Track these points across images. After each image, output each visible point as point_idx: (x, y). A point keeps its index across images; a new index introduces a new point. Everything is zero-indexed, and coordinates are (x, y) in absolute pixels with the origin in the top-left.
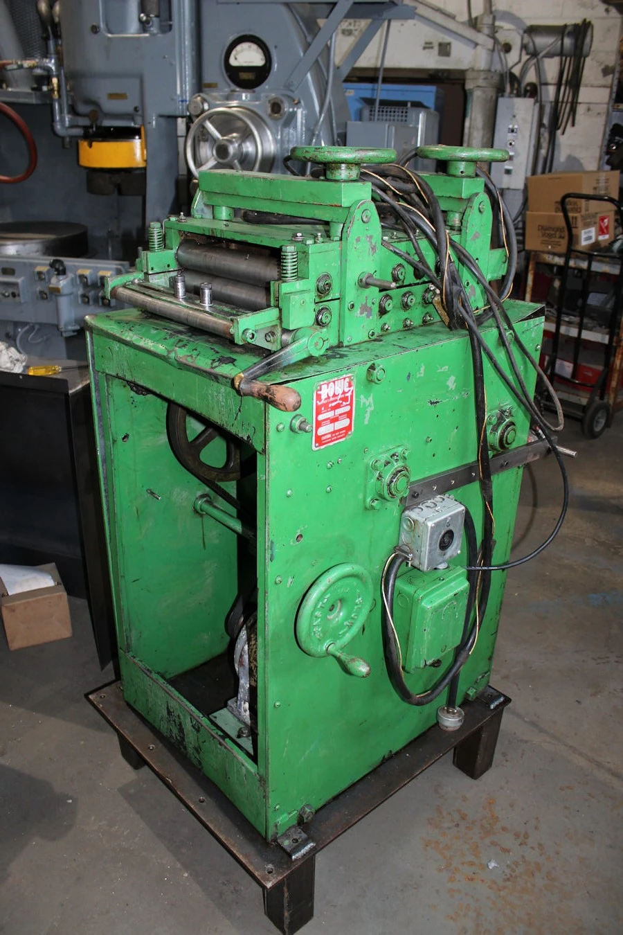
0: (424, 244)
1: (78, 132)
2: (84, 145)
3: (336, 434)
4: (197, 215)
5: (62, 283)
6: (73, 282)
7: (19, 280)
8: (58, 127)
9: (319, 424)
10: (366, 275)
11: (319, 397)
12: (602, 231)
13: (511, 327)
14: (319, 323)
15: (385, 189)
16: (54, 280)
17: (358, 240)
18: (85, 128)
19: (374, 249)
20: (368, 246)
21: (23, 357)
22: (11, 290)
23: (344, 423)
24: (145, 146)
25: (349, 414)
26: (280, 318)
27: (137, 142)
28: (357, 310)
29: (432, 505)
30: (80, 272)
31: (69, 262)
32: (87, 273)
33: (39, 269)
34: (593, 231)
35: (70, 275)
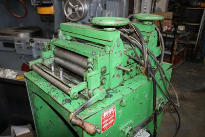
0: (137, 50)
1: (37, 5)
2: (38, 8)
3: (109, 126)
4: (60, 38)
5: (33, 45)
6: (36, 44)
7: (22, 44)
8: (32, 3)
9: (103, 125)
10: (118, 65)
11: (103, 117)
12: (168, 27)
13: (164, 74)
14: (102, 84)
15: (125, 32)
16: (31, 44)
17: (116, 53)
18: (39, 4)
19: (121, 55)
20: (119, 54)
21: (16, 73)
22: (20, 47)
23: (112, 121)
24: (54, 8)
25: (114, 118)
26: (87, 86)
27: (52, 7)
28: (115, 77)
29: (140, 134)
30: (37, 42)
31: (34, 39)
32: (39, 42)
33: (27, 41)
34: (166, 27)
35: (35, 43)
